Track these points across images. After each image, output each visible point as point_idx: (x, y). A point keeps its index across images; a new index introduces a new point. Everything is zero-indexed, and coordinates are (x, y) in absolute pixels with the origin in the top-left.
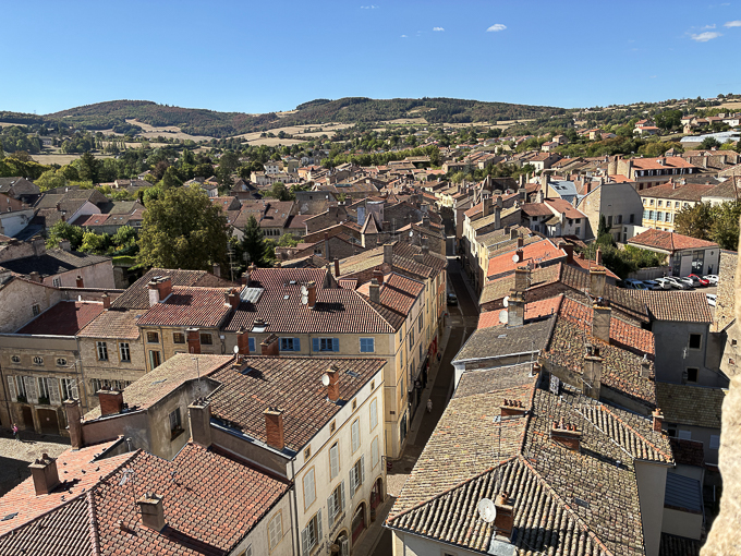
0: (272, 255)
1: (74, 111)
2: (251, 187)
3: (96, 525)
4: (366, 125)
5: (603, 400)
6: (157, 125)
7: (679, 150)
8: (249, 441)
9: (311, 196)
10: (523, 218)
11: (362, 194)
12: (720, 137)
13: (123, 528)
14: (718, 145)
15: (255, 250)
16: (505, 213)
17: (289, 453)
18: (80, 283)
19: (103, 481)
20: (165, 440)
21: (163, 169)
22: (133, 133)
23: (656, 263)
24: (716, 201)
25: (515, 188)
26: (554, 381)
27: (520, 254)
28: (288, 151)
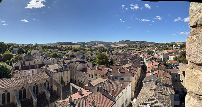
0: (114, 64)
1: (90, 42)
2: (112, 53)
3: (86, 102)
4: (129, 44)
5: (165, 86)
6: (100, 44)
7: (173, 49)
8: (109, 94)
9: (121, 55)
10: (153, 59)
11: (128, 55)
12: (177, 47)
13: (89, 104)
14: (177, 49)
15: (112, 63)
16: (150, 58)
17: (115, 97)
18: (88, 65)
19: (87, 96)
20: (96, 91)
21: (100, 50)
22: (96, 45)
23: (171, 65)
24: (178, 56)
25: (151, 54)
26: (158, 84)
27: (152, 64)
28: (117, 48)
